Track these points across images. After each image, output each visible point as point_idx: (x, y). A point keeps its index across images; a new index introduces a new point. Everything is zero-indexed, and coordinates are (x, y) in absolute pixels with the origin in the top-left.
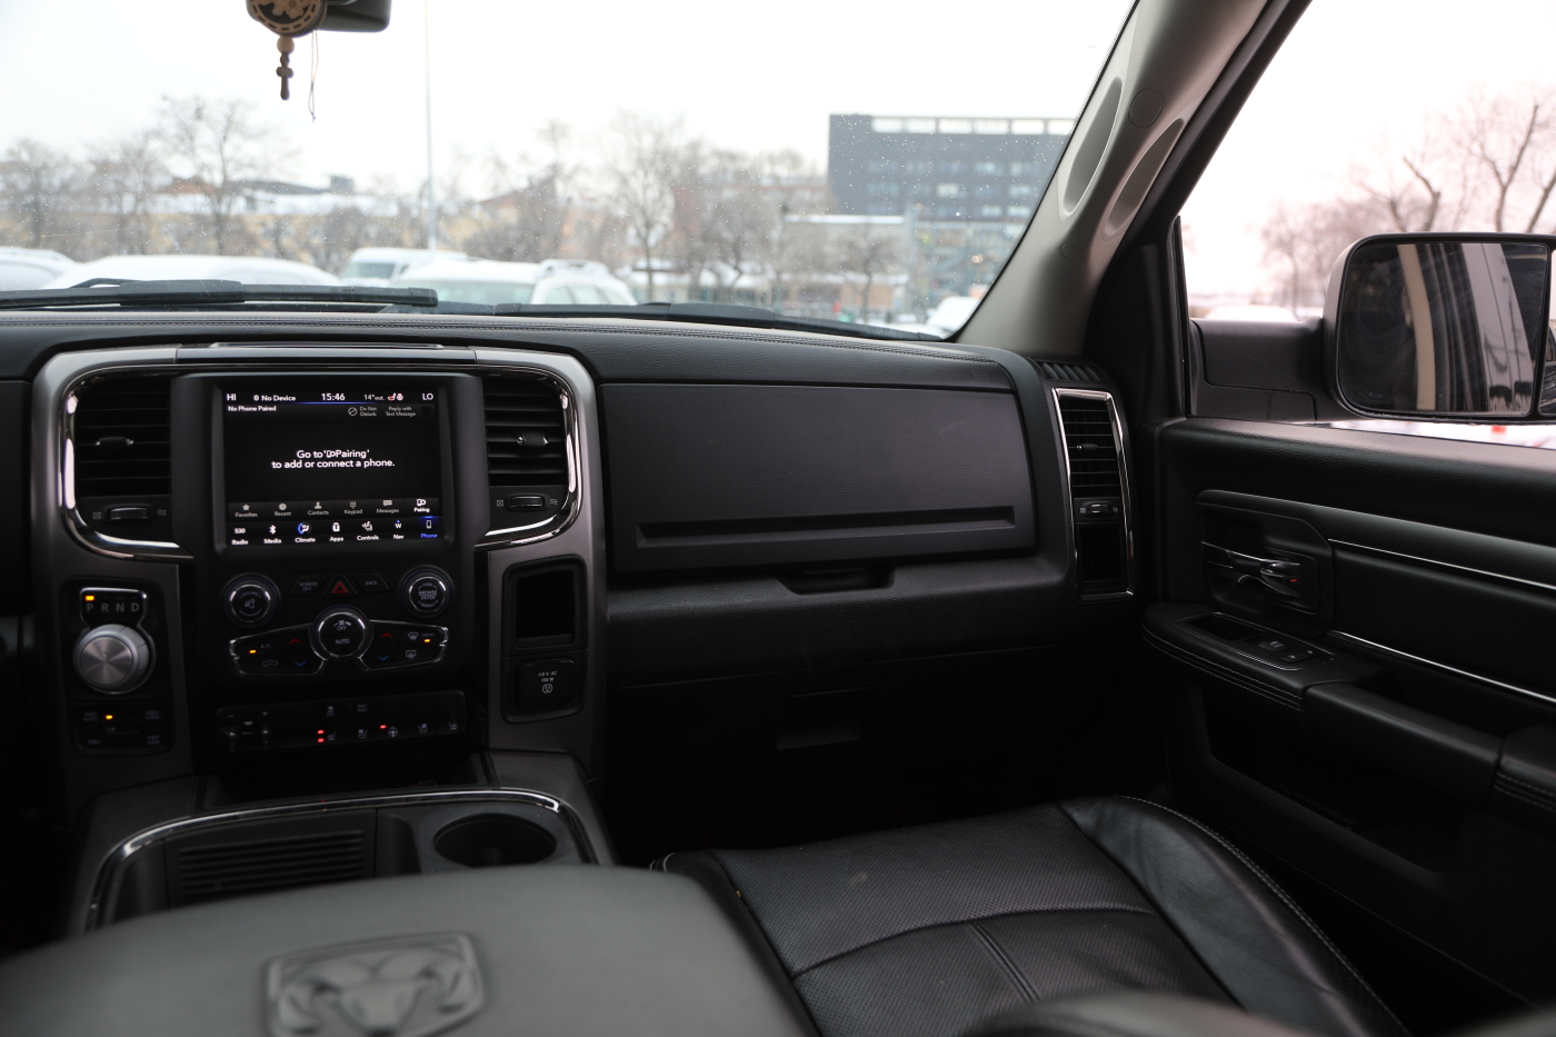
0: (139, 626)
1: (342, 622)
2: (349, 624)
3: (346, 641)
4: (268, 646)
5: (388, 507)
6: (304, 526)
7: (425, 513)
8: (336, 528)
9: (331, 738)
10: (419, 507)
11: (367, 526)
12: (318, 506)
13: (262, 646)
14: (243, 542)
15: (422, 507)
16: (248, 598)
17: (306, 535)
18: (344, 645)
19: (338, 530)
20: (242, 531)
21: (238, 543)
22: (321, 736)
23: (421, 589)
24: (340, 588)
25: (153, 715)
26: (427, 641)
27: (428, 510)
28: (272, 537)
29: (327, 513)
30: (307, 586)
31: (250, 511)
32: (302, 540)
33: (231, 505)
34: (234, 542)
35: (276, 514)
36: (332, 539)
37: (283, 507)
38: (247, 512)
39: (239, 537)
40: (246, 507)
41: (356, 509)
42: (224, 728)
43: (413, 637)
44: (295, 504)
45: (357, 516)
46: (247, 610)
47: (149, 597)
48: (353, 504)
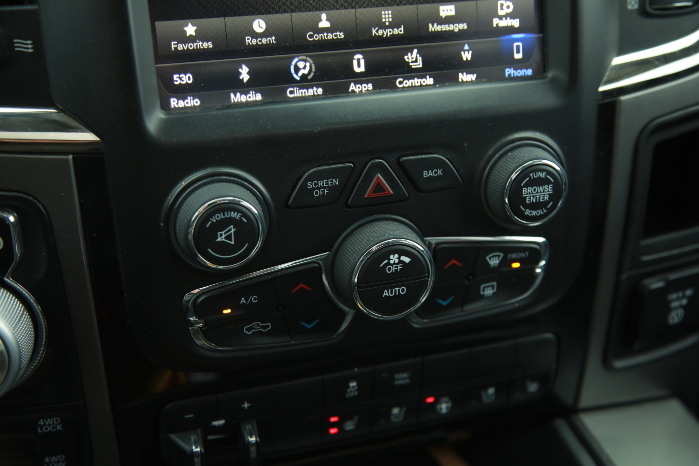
0: (9, 280)
1: (394, 258)
2: (407, 260)
3: (401, 290)
4: (253, 299)
5: (449, 20)
6: (301, 65)
7: (511, 30)
8: (359, 65)
9: (349, 426)
10: (501, 18)
11: (414, 58)
12: (324, 23)
13: (243, 301)
14: (192, 102)
15: (506, 16)
16: (223, 224)
17: (305, 82)
18: (398, 297)
19: (362, 69)
20: (186, 79)
21: (181, 104)
22: (334, 425)
23: (526, 185)
24: (379, 187)
25: (50, 424)
26: (516, 265)
27: (516, 23)
28: (244, 88)
29: (341, 35)
30: (321, 187)
31: (200, 36)
32: (299, 93)
33: (163, 26)
34: (174, 103)
35: (249, 40)
36: (352, 87)
37: (259, 25)
38: (192, 39)
39: (182, 92)
40: (190, 30)
41: (392, 25)
42: (173, 437)
43: (494, 262)
44: (283, 19)
45: (394, 40)
46: (223, 248)
47: (19, 219)
48: (387, 15)
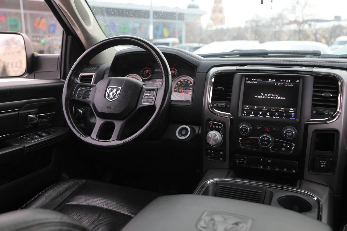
0: (220, 132)
1: (265, 138)
2: (267, 139)
3: (266, 143)
4: (248, 141)
5: (282, 110)
6: (260, 113)
7: (292, 112)
8: (268, 114)
9: (261, 167)
10: (291, 111)
11: (276, 114)
12: (264, 108)
13: (246, 141)
14: (245, 115)
15: (292, 111)
16: (244, 129)
17: (260, 115)
18: (265, 144)
19: (269, 114)
20: (245, 112)
21: (244, 115)
22: (259, 166)
23: (287, 133)
24: (267, 129)
25: (221, 153)
26: (288, 146)
27: (293, 112)
28: (252, 114)
29: (266, 110)
30: (259, 128)
31: (248, 107)
32: (259, 116)
33: (244, 106)
34: (243, 115)
35: (254, 109)
36: (267, 116)
37: (256, 107)
38: (247, 108)
39: (245, 114)
40: (247, 106)
41: (274, 110)
42: (236, 159)
43: (285, 145)
44: (259, 107)
45: (274, 111)
46: (243, 132)
47: (223, 125)
48: (273, 108)
